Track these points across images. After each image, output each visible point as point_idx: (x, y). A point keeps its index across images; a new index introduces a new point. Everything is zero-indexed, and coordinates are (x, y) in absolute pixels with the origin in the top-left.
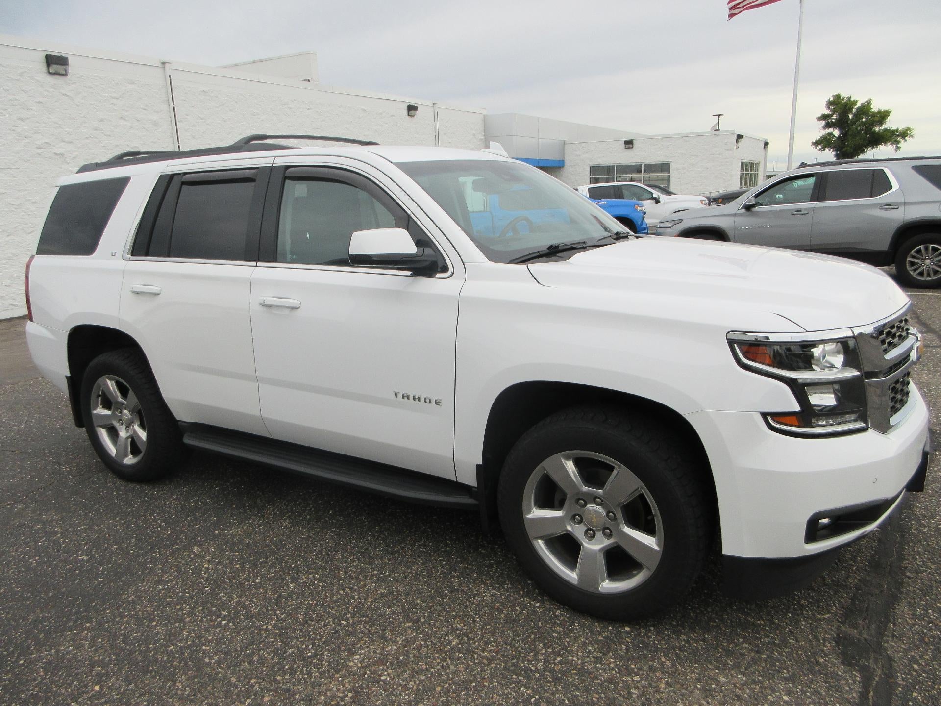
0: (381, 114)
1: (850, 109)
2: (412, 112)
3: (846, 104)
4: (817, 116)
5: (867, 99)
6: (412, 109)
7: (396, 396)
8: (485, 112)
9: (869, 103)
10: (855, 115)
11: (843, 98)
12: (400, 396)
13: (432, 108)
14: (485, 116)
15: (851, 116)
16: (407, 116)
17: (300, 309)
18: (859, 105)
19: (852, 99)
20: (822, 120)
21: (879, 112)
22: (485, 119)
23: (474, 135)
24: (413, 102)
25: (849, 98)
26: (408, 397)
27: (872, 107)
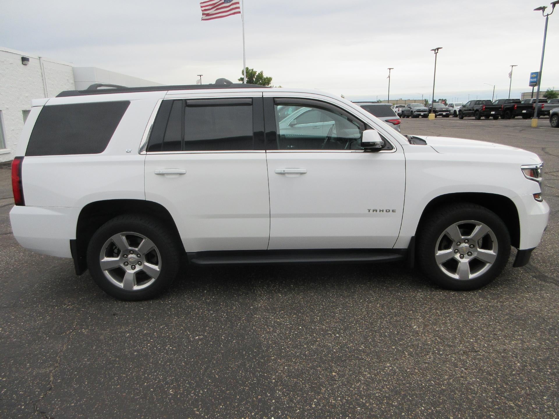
0: (3, 62)
1: (254, 75)
2: (25, 62)
3: (251, 73)
4: (239, 79)
5: (261, 71)
6: (24, 60)
7: (369, 211)
8: (73, 65)
9: (262, 73)
10: (256, 79)
11: (250, 70)
12: (371, 211)
13: (38, 61)
14: (73, 68)
15: (254, 79)
16: (22, 65)
17: (306, 174)
18: (257, 74)
19: (254, 70)
20: (241, 80)
21: (267, 78)
22: (73, 70)
23: (68, 80)
24: (26, 55)
25: (252, 70)
26: (376, 211)
27: (263, 75)
